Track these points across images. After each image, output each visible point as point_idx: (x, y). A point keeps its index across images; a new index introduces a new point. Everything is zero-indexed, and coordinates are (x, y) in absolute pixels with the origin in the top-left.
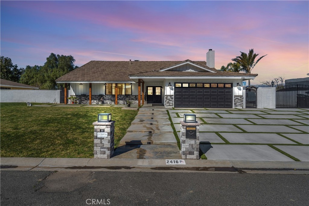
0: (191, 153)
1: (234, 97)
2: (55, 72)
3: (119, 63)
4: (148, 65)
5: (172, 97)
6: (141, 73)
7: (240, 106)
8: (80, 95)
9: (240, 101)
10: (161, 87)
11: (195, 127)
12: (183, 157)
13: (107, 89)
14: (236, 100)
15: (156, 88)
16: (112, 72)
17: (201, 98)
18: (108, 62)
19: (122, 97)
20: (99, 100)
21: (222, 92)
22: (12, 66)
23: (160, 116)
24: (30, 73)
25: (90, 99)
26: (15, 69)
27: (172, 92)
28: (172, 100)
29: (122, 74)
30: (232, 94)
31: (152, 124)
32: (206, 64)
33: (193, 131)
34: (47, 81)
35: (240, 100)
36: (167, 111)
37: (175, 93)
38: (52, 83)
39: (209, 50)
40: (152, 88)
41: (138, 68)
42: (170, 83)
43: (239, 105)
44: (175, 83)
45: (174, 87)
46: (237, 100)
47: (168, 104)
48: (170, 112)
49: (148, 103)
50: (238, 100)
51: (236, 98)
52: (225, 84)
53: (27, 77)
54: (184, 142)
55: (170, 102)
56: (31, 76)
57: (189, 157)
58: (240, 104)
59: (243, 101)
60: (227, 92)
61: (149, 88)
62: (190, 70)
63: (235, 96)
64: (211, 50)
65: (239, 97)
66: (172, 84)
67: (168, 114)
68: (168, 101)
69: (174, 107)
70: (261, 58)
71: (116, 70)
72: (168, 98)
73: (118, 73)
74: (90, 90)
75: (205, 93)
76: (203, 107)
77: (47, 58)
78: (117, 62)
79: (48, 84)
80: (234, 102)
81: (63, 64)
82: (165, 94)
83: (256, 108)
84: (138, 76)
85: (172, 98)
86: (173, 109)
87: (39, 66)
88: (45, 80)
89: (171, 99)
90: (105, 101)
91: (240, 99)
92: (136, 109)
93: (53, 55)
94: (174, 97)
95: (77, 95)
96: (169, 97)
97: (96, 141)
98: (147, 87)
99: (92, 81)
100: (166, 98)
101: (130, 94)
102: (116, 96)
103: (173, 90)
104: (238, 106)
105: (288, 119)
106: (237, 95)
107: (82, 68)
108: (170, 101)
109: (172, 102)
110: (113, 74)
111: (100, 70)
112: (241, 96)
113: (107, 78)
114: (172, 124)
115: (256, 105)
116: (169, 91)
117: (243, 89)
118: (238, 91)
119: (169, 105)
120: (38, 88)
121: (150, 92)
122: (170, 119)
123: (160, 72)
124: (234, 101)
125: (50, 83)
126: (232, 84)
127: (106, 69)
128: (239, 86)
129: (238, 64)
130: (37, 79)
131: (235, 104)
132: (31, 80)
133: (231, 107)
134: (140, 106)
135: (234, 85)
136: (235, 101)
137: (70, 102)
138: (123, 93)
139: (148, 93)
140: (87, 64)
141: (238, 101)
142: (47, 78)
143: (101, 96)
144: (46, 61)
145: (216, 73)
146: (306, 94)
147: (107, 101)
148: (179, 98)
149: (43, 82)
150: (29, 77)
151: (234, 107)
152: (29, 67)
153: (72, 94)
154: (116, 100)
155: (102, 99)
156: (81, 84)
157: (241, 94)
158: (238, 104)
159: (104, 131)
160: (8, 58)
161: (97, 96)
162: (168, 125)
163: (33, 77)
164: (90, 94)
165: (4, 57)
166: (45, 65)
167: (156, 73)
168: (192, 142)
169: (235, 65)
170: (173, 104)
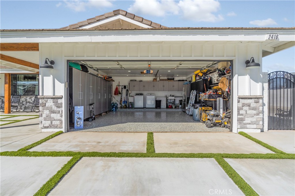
1: (239, 102)
5: (59, 101)
7: (255, 126)
9: (254, 112)
14: (244, 108)
27: (60, 89)
28: (60, 109)
35: (254, 109)
43: (252, 123)
46: (246, 108)
47: (47, 123)
50: (250, 109)
51: (244, 105)
55: (53, 115)
58: (254, 119)
59: (262, 112)
63: (240, 98)
65: (252, 101)
66: (61, 65)
68: (47, 112)
72: (47, 105)
80: (239, 114)
82: (41, 94)
89: (55, 108)
91: (253, 105)
94: (64, 101)
96: (50, 103)
104: (248, 126)
106: (247, 94)
108: (54, 112)
109: (60, 117)
112: (257, 99)
116: (50, 85)
119: (51, 126)
124: (238, 112)
131: (240, 120)
136: (241, 112)
141: (249, 112)
151: (236, 129)
157: (258, 93)
158: (248, 120)
170: (61, 123)
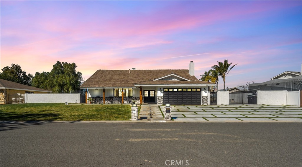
0: (168, 118)
1: (202, 98)
2: (61, 78)
3: (121, 71)
4: (144, 74)
6: (142, 83)
8: (95, 97)
10: (154, 91)
11: (169, 108)
12: (165, 120)
13: (115, 93)
15: (151, 91)
16: (117, 80)
17: (181, 99)
18: (111, 70)
19: (126, 98)
20: (110, 100)
21: (195, 94)
22: (21, 72)
23: (155, 109)
24: (40, 78)
25: (104, 100)
26: (24, 75)
27: (162, 95)
29: (125, 81)
30: (201, 96)
31: (151, 112)
32: (188, 72)
33: (169, 110)
34: (55, 85)
35: (206, 99)
36: (159, 106)
37: (164, 95)
38: (60, 87)
39: (191, 62)
40: (147, 91)
41: (137, 76)
42: (160, 89)
43: (205, 102)
44: (164, 89)
45: (163, 91)
46: (204, 99)
48: (161, 107)
49: (145, 102)
51: (204, 98)
52: (196, 89)
53: (37, 82)
54: (165, 114)
56: (41, 81)
57: (167, 119)
59: (208, 100)
60: (198, 94)
61: (145, 91)
62: (174, 80)
64: (192, 62)
65: (205, 98)
66: (162, 89)
67: (160, 108)
68: (159, 100)
69: (163, 104)
70: (233, 66)
71: (121, 78)
73: (123, 81)
74: (104, 94)
75: (179, 95)
76: (182, 104)
77: (54, 66)
78: (119, 70)
79: (57, 88)
80: (202, 100)
81: (69, 70)
82: (158, 96)
83: (217, 104)
84: (140, 84)
85: (162, 99)
86: (163, 105)
87: (47, 72)
88: (54, 85)
90: (113, 101)
92: (139, 105)
93: (59, 62)
94: (163, 98)
95: (93, 97)
96: (160, 98)
97: (132, 114)
98: (144, 91)
99: (105, 87)
100: (158, 98)
101: (132, 95)
102: (123, 98)
103: (162, 93)
105: (241, 114)
106: (204, 96)
107: (93, 76)
109: (162, 101)
110: (119, 81)
111: (108, 78)
112: (206, 97)
113: (115, 85)
114: (162, 112)
115: (217, 103)
116: (160, 94)
117: (208, 92)
118: (204, 94)
119: (160, 103)
120: (52, 92)
121: (146, 94)
122: (161, 110)
123: (154, 81)
125: (58, 87)
126: (201, 89)
127: (112, 78)
128: (205, 90)
129: (217, 72)
130: (47, 84)
131: (203, 102)
132: (41, 84)
133: (201, 104)
134: (141, 104)
135: (202, 89)
137: (88, 102)
138: (127, 95)
139: (145, 95)
140: (96, 72)
142: (55, 83)
143: (111, 97)
144: (53, 68)
145: (191, 82)
146: (252, 95)
147: (115, 101)
148: (167, 99)
149: (52, 86)
150: (39, 82)
151: (202, 104)
152: (37, 74)
153: (89, 97)
154: (123, 100)
155: (111, 100)
156: (97, 89)
157: (207, 96)
158: (204, 102)
159: (135, 110)
160: (18, 65)
161: (108, 98)
162: (159, 112)
163: (42, 82)
164: (104, 96)
165: (15, 65)
166: (52, 71)
167: (151, 82)
168: (169, 114)
169: (214, 72)
